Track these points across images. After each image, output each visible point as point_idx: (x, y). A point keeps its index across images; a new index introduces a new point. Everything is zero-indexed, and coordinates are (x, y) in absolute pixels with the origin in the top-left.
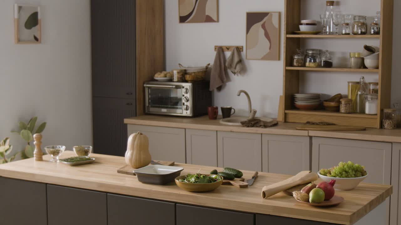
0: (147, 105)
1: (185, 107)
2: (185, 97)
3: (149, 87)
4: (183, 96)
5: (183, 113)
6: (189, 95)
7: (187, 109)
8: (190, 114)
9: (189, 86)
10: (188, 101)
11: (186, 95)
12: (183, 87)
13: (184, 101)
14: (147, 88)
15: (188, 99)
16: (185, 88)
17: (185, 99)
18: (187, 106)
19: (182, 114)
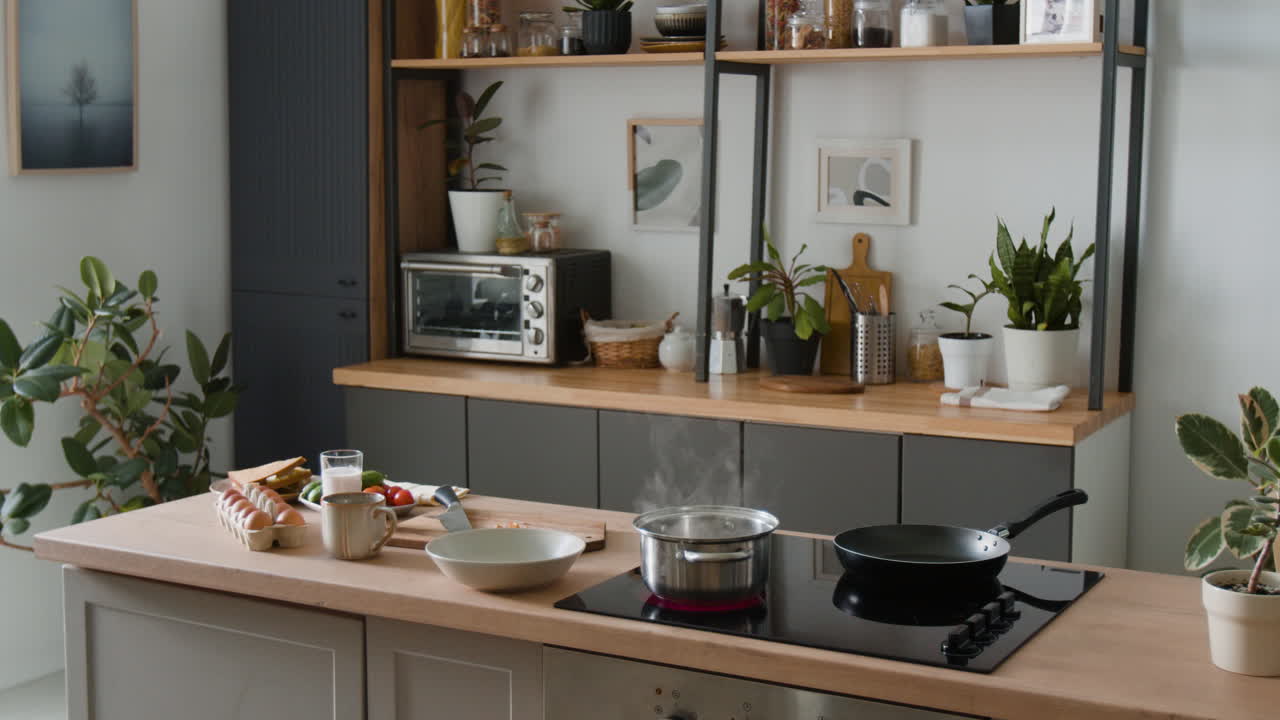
0: (411, 327)
1: (532, 333)
2: (532, 304)
3: (414, 271)
4: (527, 298)
5: (526, 353)
6: (544, 297)
7: (537, 341)
8: (548, 357)
9: (544, 269)
10: (540, 314)
11: (533, 297)
12: (526, 272)
13: (526, 313)
14: (410, 275)
15: (540, 308)
16: (531, 273)
17: (531, 307)
18: (538, 331)
19: (522, 354)
